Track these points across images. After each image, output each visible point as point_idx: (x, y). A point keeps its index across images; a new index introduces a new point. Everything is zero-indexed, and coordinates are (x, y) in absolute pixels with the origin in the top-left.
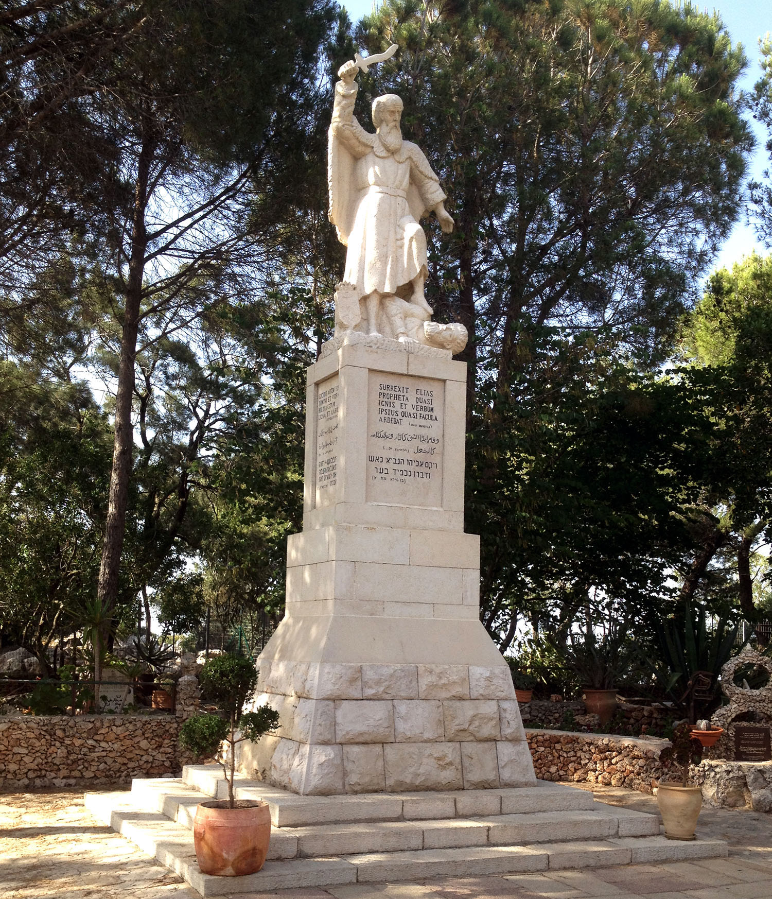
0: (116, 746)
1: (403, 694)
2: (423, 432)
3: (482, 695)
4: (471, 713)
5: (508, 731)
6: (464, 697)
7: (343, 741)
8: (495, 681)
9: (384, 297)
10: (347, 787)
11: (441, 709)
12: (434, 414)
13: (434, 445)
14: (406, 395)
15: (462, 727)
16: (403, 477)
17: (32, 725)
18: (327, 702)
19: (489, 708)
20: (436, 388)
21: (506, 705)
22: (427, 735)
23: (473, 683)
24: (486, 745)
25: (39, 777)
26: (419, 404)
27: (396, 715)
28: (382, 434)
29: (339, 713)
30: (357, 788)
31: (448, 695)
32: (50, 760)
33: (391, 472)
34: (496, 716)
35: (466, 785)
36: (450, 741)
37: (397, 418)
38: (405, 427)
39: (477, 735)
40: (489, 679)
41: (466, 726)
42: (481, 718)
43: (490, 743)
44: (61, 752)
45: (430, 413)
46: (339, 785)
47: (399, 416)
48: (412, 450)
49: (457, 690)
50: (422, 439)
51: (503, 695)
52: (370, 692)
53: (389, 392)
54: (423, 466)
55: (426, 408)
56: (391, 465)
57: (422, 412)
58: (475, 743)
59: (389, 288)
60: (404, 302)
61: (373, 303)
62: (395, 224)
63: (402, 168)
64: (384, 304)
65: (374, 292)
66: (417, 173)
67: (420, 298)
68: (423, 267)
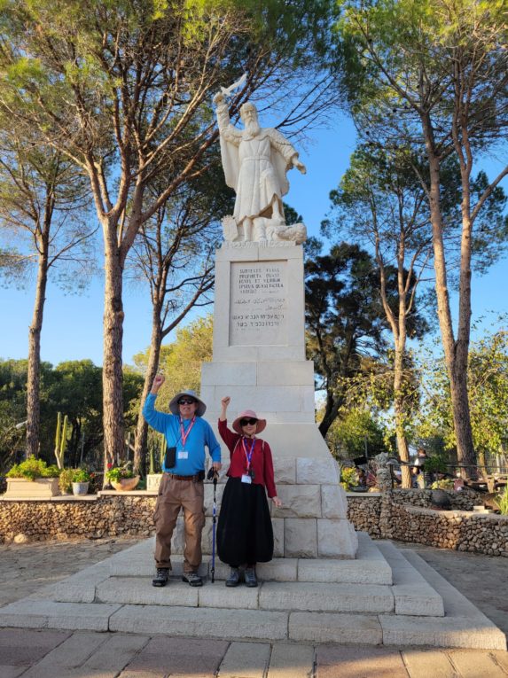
2: (272, 296)
3: (306, 481)
5: (327, 510)
6: (292, 482)
8: (317, 470)
9: (252, 218)
12: (280, 283)
13: (281, 303)
14: (259, 274)
16: (258, 327)
20: (281, 265)
21: (326, 488)
23: (299, 472)
24: (307, 521)
26: (269, 278)
28: (242, 301)
33: (249, 324)
34: (317, 498)
37: (253, 289)
38: (259, 294)
39: (299, 513)
40: (311, 468)
41: (288, 506)
42: (302, 499)
43: (311, 520)
45: (277, 283)
47: (255, 288)
48: (264, 309)
50: (271, 300)
51: (324, 480)
53: (247, 274)
54: (273, 318)
55: (274, 280)
56: (249, 320)
57: (272, 283)
58: (297, 520)
59: (253, 213)
60: (265, 219)
61: (246, 224)
62: (259, 176)
63: (262, 143)
64: (252, 223)
65: (246, 217)
66: (274, 143)
67: (276, 215)
68: (275, 195)
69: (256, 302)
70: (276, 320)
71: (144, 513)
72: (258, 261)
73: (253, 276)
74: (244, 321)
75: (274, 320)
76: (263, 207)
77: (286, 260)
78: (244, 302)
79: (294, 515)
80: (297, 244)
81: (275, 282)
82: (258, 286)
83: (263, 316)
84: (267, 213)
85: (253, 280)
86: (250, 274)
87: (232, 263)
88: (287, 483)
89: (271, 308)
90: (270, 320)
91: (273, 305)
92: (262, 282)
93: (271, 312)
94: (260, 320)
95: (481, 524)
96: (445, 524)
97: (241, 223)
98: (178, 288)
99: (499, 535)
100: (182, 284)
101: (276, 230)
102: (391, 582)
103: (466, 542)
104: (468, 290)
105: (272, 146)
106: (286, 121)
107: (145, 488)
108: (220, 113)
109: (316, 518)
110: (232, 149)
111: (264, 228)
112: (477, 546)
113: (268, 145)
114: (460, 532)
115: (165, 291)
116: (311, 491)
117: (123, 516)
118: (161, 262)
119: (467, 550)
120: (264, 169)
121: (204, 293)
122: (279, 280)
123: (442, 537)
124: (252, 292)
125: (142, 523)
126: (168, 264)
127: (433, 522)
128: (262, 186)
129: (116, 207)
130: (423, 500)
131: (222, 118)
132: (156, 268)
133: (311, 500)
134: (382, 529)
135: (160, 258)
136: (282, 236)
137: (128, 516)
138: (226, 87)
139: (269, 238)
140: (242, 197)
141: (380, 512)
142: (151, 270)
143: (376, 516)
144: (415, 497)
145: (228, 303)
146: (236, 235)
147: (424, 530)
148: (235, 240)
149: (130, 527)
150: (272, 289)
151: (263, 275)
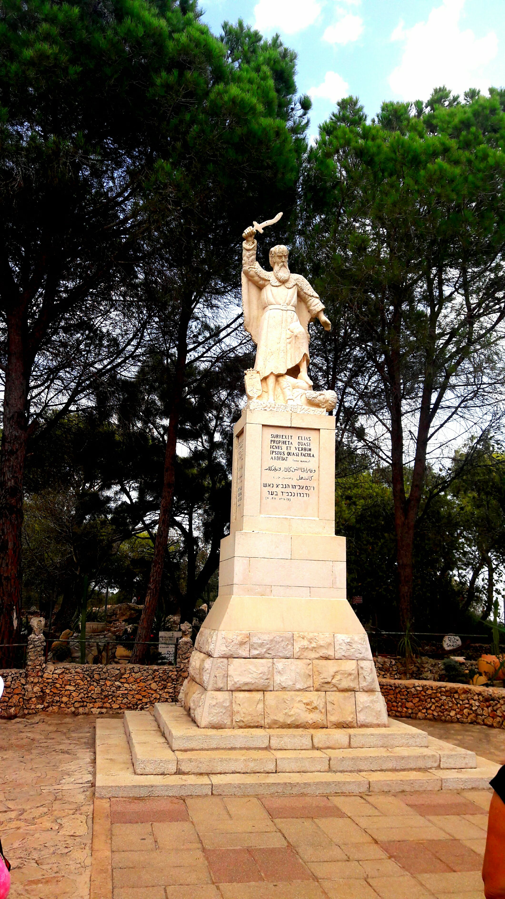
0: (134, 687)
1: (281, 654)
2: (304, 465)
3: (344, 656)
4: (335, 669)
5: (364, 684)
6: (330, 657)
7: (233, 689)
8: (354, 646)
9: (278, 376)
10: (234, 723)
11: (310, 666)
12: (311, 453)
13: (312, 474)
14: (291, 441)
15: (326, 680)
16: (289, 497)
17: (78, 670)
18: (222, 660)
19: (350, 666)
20: (313, 435)
21: (363, 664)
22: (298, 686)
23: (337, 648)
24: (346, 694)
25: (82, 706)
26: (300, 446)
27: (275, 670)
28: (273, 468)
29: (231, 668)
30: (241, 724)
31: (317, 655)
32: (90, 694)
33: (280, 494)
34: (355, 672)
35: (329, 725)
36: (317, 690)
37: (285, 457)
38: (291, 462)
39: (340, 687)
40: (349, 644)
41: (329, 680)
42: (342, 674)
43: (350, 693)
44: (98, 690)
45: (309, 452)
46: (228, 722)
47: (286, 455)
48: (295, 479)
49: (323, 652)
50: (303, 470)
51: (361, 656)
52: (255, 652)
53: (278, 439)
54: (304, 489)
55: (305, 449)
56: (279, 489)
57: (303, 452)
58: (337, 693)
59: (280, 369)
60: (292, 379)
61: (271, 381)
62: (286, 329)
64: (278, 381)
65: (272, 373)
66: (302, 293)
67: (304, 376)
68: (304, 357)
69: (288, 470)
70: (307, 492)
72: (290, 427)
73: (284, 443)
74: (274, 489)
75: (304, 491)
77: (319, 430)
78: (275, 470)
79: (335, 689)
80: (329, 413)
81: (307, 451)
82: (289, 454)
83: (294, 487)
84: (294, 372)
85: (284, 447)
86: (281, 439)
87: (263, 426)
88: (327, 658)
89: (302, 478)
90: (301, 491)
91: (305, 475)
92: (293, 450)
93: (302, 483)
94: (290, 490)
95: (440, 692)
97: (266, 379)
99: (458, 703)
102: (426, 745)
103: (424, 711)
105: (300, 296)
108: (249, 250)
109: (354, 690)
110: (254, 290)
111: (292, 389)
112: (435, 714)
113: (296, 295)
114: (420, 700)
119: (425, 719)
122: (310, 450)
124: (283, 459)
133: (350, 674)
136: (312, 403)
150: (303, 458)
151: (295, 442)
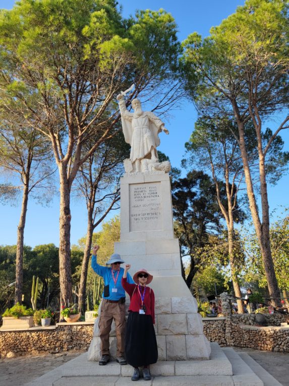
2: (153, 202)
3: (178, 311)
4: (171, 320)
5: (191, 329)
6: (168, 313)
8: (183, 304)
9: (140, 160)
13: (158, 206)
14: (145, 190)
15: (165, 328)
16: (146, 220)
20: (157, 185)
23: (173, 306)
24: (179, 337)
26: (151, 192)
28: (136, 206)
31: (160, 312)
33: (141, 219)
34: (184, 322)
35: (168, 358)
36: (160, 335)
39: (174, 332)
40: (180, 303)
41: (168, 327)
42: (176, 323)
48: (149, 210)
49: (164, 309)
51: (188, 311)
53: (138, 190)
54: (154, 214)
55: (153, 193)
56: (141, 216)
57: (152, 195)
58: (173, 336)
59: (141, 156)
60: (148, 160)
61: (137, 163)
62: (143, 136)
63: (144, 119)
64: (140, 162)
66: (151, 119)
67: (153, 157)
68: (152, 146)
70: (156, 216)
71: (84, 336)
72: (144, 183)
73: (142, 191)
74: (137, 217)
76: (146, 153)
77: (160, 182)
80: (166, 172)
81: (154, 194)
83: (148, 214)
84: (148, 156)
86: (140, 190)
87: (129, 184)
88: (166, 313)
89: (153, 209)
92: (147, 195)
93: (153, 211)
94: (146, 216)
95: (286, 334)
96: (265, 335)
97: (134, 162)
98: (102, 200)
100: (104, 198)
101: (153, 165)
102: (232, 374)
103: (277, 346)
104: (266, 194)
105: (150, 120)
106: (158, 107)
107: (84, 321)
108: (121, 105)
109: (185, 334)
110: (128, 123)
111: (147, 164)
112: (285, 348)
113: (147, 120)
114: (274, 340)
115: (94, 202)
116: (181, 318)
117: (71, 338)
118: (92, 186)
119: (279, 351)
120: (146, 133)
121: (117, 202)
122: (156, 193)
123: (263, 343)
124: (142, 200)
125: (83, 342)
126: (96, 187)
127: (257, 334)
128: (145, 142)
129: (66, 157)
130: (250, 321)
131: (122, 107)
132: (89, 190)
133: (181, 323)
134: (227, 339)
135: (92, 184)
136: (157, 169)
137: (74, 338)
138: (124, 91)
139: (150, 170)
140: (134, 148)
141: (225, 329)
142: (87, 190)
143: (223, 332)
144: (246, 319)
145: (128, 207)
146: (132, 169)
147: (252, 340)
148: (131, 172)
149: (76, 345)
150: (153, 198)
151: (148, 190)
